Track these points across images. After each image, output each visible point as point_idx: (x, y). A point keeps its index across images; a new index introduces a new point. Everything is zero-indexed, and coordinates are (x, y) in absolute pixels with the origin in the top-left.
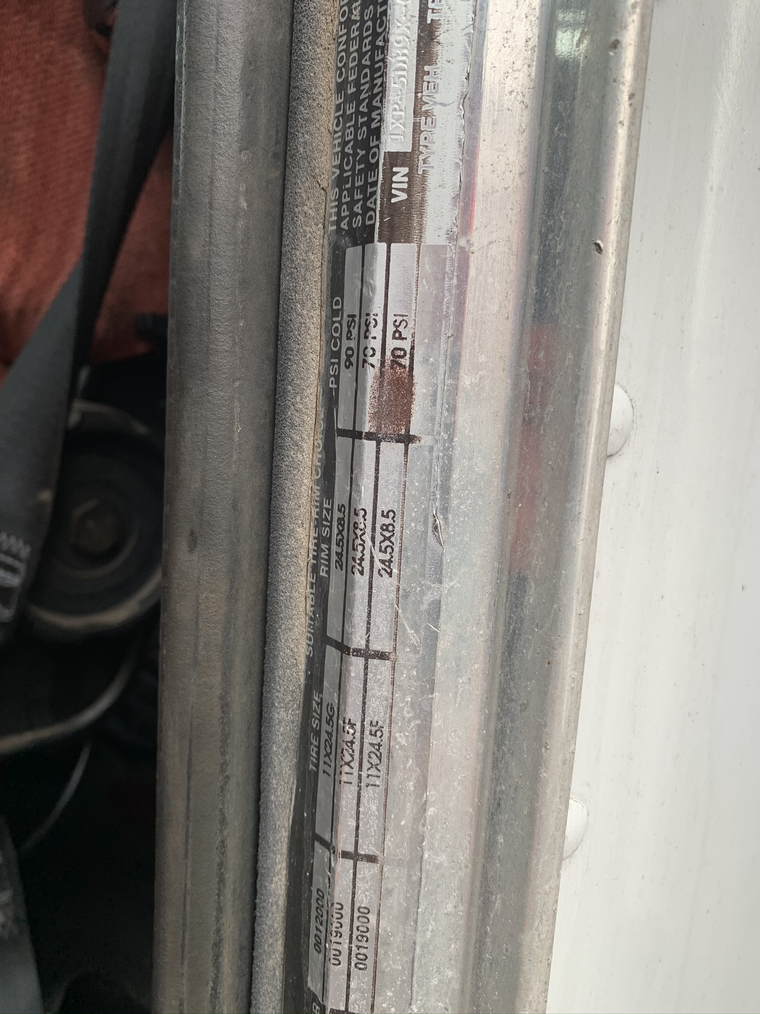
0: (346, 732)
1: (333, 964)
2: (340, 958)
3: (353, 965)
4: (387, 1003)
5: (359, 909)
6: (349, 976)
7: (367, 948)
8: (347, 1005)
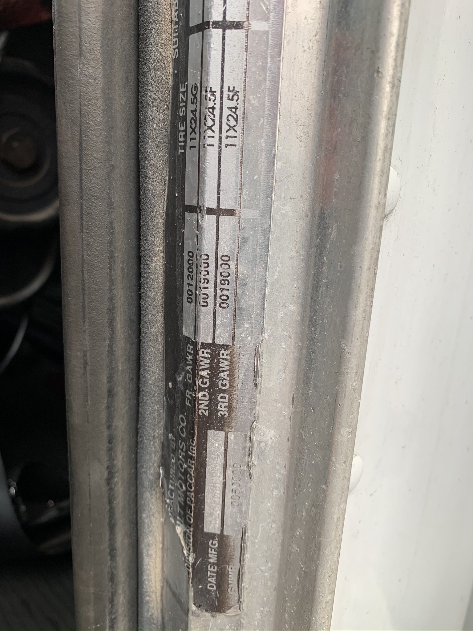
0: (208, 99)
1: (203, 306)
2: (208, 300)
3: (218, 305)
4: (244, 333)
5: (221, 257)
6: (215, 314)
7: (228, 290)
8: (214, 338)
